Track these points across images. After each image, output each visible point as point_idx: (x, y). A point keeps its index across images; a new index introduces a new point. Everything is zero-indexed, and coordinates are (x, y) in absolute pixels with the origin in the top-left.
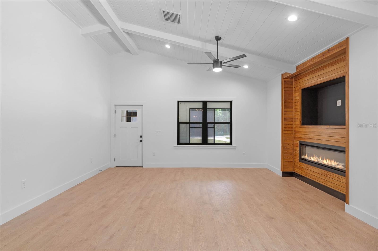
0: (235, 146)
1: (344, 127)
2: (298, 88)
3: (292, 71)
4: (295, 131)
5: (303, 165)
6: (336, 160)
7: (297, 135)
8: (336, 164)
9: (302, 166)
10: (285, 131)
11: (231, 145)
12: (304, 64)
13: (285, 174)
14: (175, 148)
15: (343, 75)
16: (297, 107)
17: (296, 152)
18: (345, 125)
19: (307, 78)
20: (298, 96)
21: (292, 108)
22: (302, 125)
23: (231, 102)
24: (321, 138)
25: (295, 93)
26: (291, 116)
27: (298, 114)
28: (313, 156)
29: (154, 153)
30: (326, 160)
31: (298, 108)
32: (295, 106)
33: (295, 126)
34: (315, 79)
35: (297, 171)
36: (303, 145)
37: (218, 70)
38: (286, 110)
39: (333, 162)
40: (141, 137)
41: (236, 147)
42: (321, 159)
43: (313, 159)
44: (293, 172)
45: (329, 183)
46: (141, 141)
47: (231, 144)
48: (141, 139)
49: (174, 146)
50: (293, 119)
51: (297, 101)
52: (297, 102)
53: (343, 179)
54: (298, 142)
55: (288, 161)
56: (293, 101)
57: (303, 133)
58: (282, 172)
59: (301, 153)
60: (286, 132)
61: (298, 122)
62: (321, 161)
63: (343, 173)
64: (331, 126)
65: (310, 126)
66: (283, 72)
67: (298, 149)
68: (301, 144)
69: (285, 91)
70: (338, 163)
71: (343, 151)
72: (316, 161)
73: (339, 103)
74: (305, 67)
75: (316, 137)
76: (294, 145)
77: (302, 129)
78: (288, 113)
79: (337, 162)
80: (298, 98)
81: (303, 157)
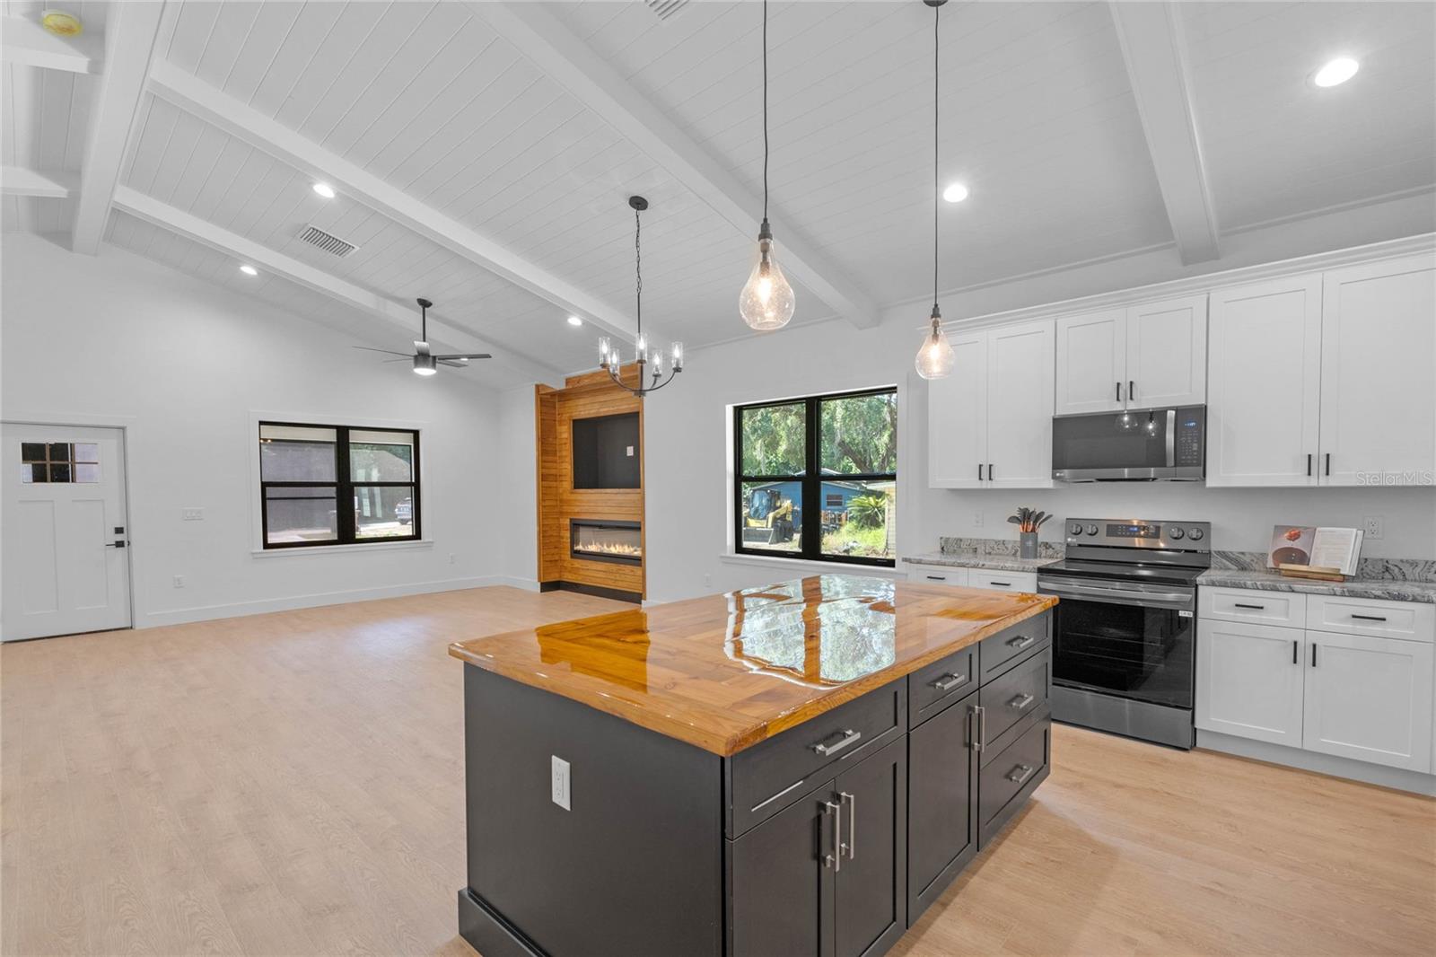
0: (431, 540)
1: (638, 490)
2: (565, 417)
3: (559, 385)
4: (561, 501)
5: (578, 563)
6: (632, 544)
7: (566, 509)
8: (632, 549)
9: (577, 566)
10: (543, 500)
11: (420, 539)
12: (580, 378)
13: (547, 587)
14: (257, 558)
15: (636, 410)
16: (564, 453)
17: (564, 540)
18: (639, 487)
19: (582, 401)
20: (565, 433)
21: (555, 455)
22: (575, 488)
23: (416, 433)
24: (606, 510)
25: (560, 425)
26: (553, 472)
27: (567, 467)
28: (591, 544)
29: (178, 580)
30: (614, 546)
31: (566, 456)
32: (560, 451)
33: (561, 491)
34: (597, 406)
35: (568, 577)
36: (576, 525)
37: (425, 372)
38: (545, 458)
39: (626, 547)
40: (119, 531)
41: (432, 542)
42: (605, 547)
43: (593, 548)
44: (559, 582)
45: (620, 584)
46: (119, 544)
47: (417, 536)
48: (120, 537)
49: (253, 554)
50: (557, 477)
51: (564, 441)
52: (565, 444)
53: (638, 571)
54: (568, 522)
55: (551, 561)
56: (558, 442)
57: (578, 504)
58: (542, 584)
59: (574, 541)
60: (547, 503)
61: (567, 483)
62: (606, 550)
63: (637, 561)
64: (622, 490)
65: (589, 491)
66: (538, 383)
67: (568, 534)
68: (575, 524)
69: (542, 419)
70: (635, 548)
71: (637, 528)
72: (599, 551)
73: (630, 451)
74: (581, 384)
75: (600, 509)
76: (559, 527)
77: (575, 495)
78: (547, 464)
79: (632, 547)
80: (565, 435)
81: (576, 548)
